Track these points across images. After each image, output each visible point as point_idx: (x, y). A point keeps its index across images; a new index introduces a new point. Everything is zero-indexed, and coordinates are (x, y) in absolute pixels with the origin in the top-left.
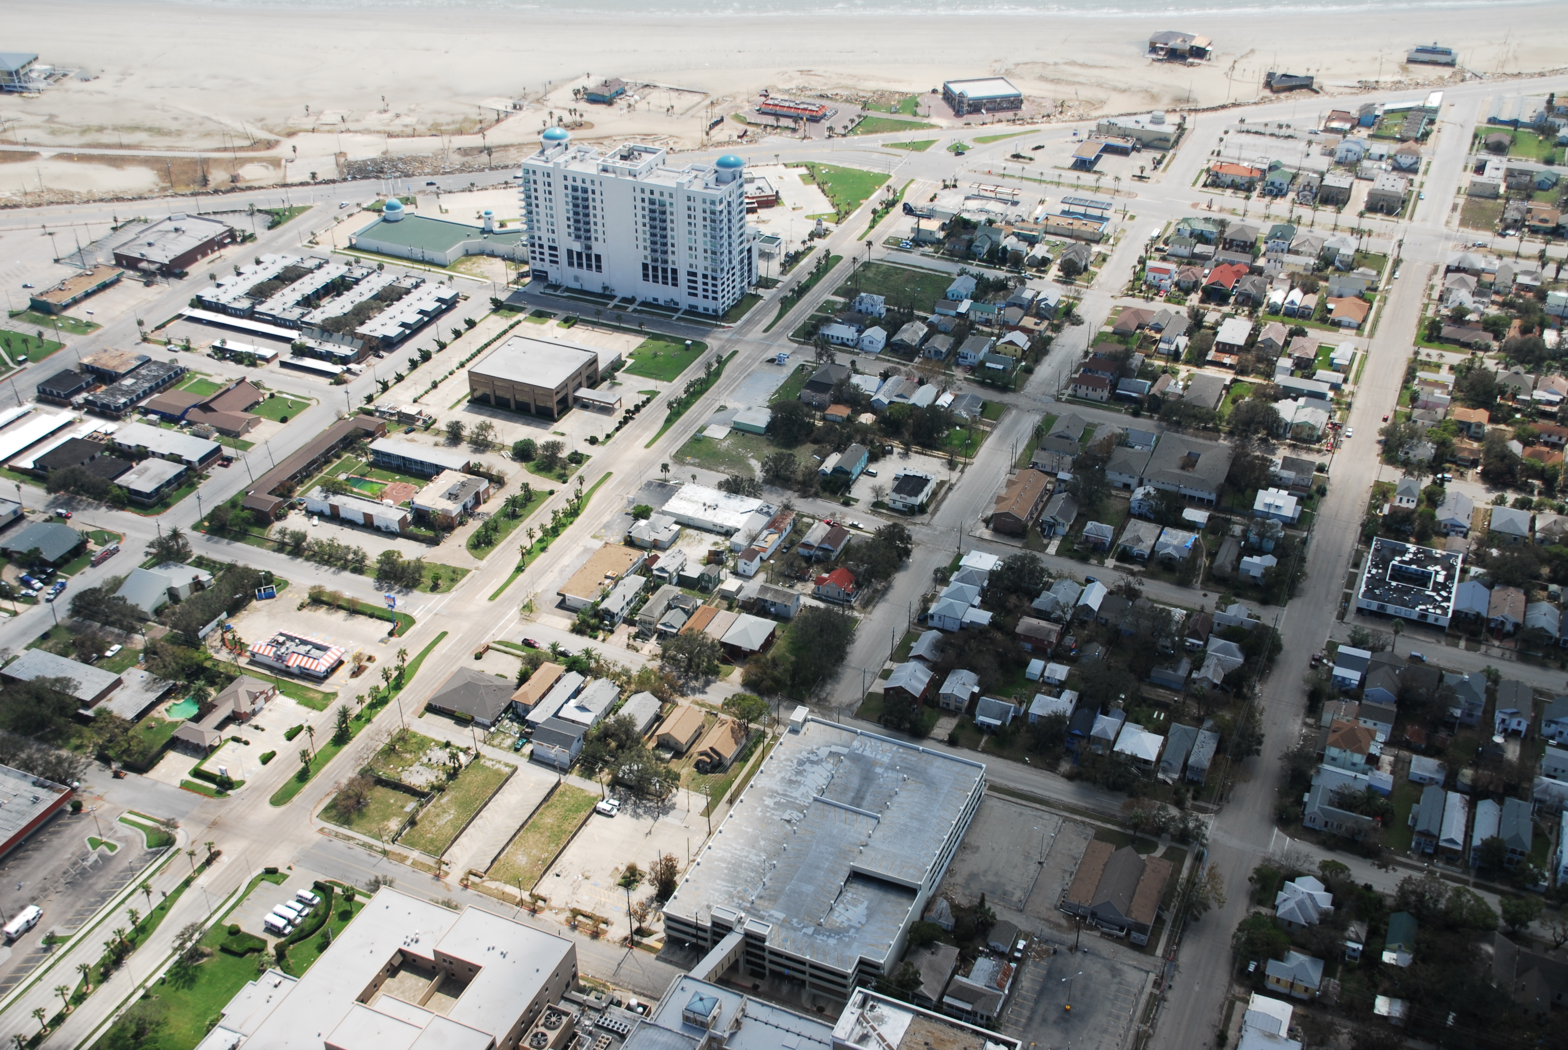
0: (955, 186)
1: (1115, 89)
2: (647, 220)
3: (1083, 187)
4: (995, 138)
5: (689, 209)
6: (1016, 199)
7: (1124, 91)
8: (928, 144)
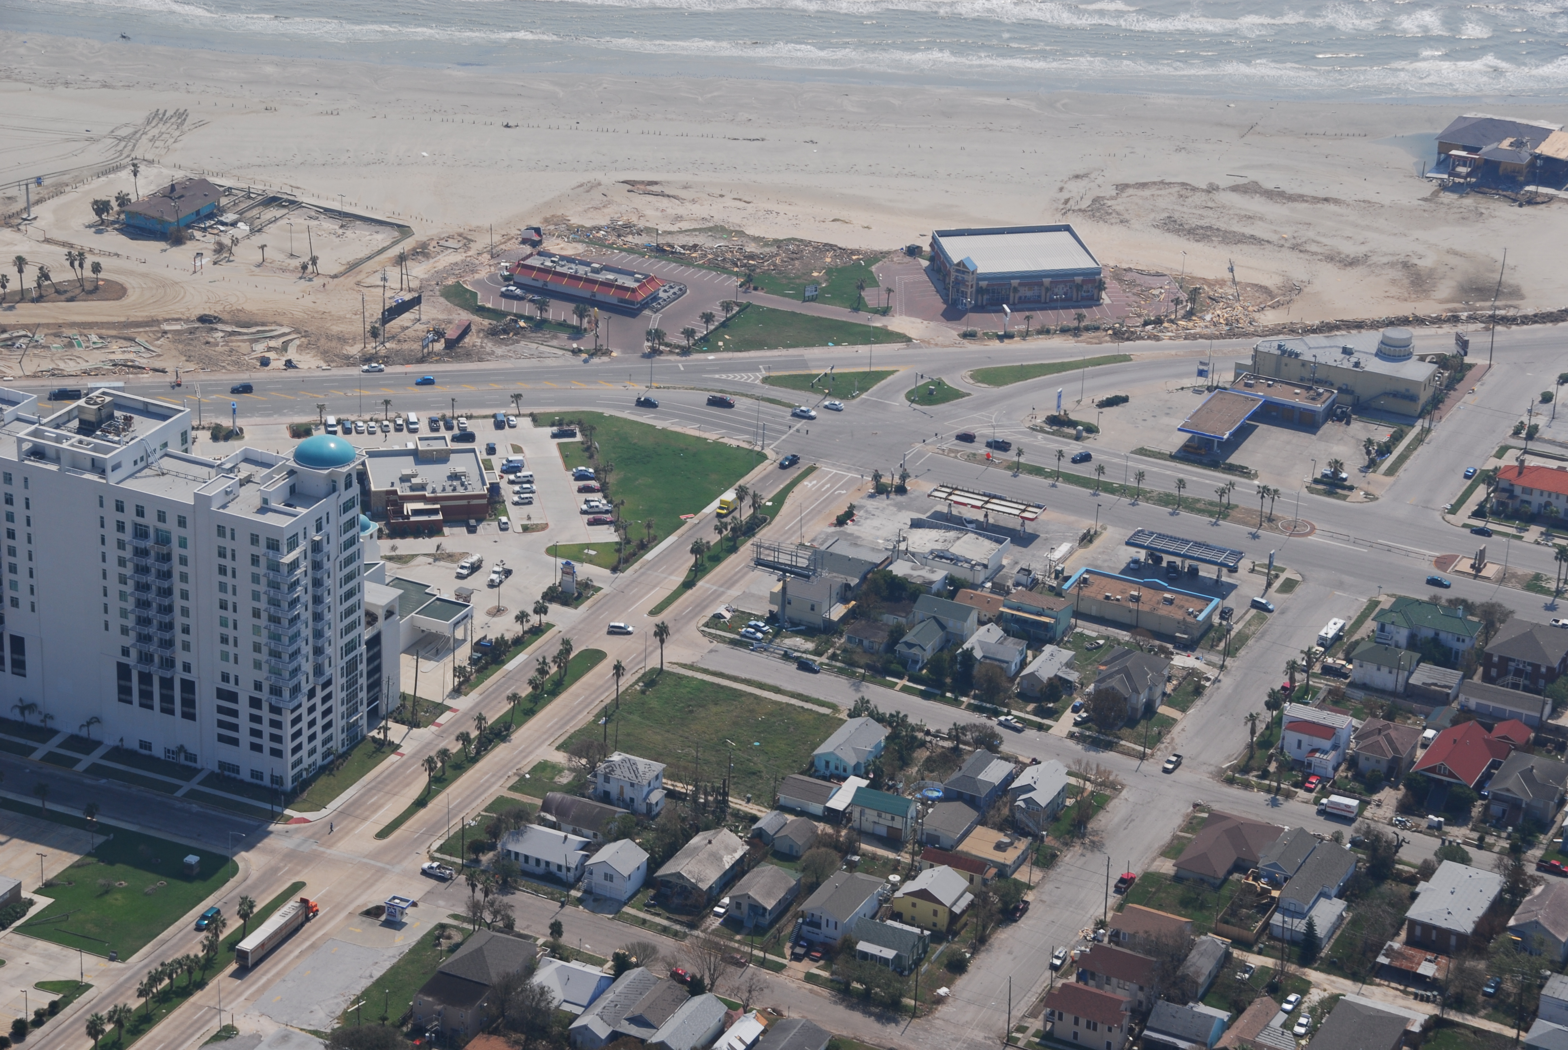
0: (901, 490)
1: (1331, 258)
2: (129, 570)
3: (1191, 505)
4: (1022, 373)
5: (222, 554)
6: (1030, 528)
7: (1351, 263)
8: (868, 379)
